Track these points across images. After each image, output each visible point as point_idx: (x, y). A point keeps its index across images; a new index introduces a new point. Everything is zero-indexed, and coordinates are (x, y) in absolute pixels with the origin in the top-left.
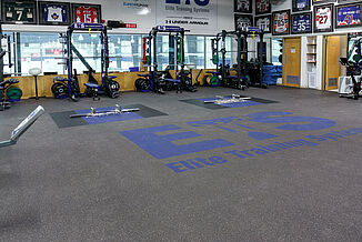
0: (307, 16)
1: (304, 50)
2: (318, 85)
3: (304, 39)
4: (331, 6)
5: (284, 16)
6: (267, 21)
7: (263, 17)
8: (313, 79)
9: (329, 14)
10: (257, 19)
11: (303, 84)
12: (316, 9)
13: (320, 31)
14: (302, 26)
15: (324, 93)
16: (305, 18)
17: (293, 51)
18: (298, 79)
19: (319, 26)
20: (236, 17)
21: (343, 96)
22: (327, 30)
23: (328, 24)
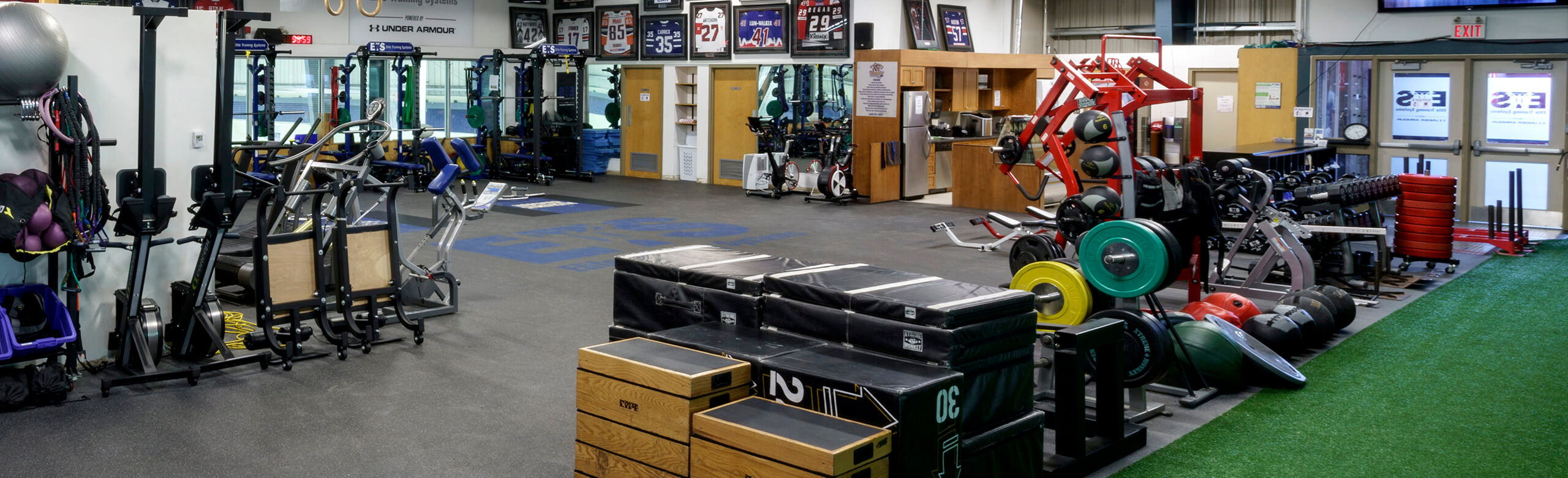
0: (678, 23)
1: (671, 98)
2: (700, 173)
3: (670, 72)
4: (726, 6)
5: (624, 18)
6: (583, 26)
7: (574, 17)
8: (689, 160)
9: (722, 22)
10: (558, 18)
11: (669, 170)
12: (696, 7)
13: (702, 57)
14: (665, 42)
15: (712, 189)
16: (672, 28)
17: (645, 97)
18: (654, 160)
19: (702, 47)
20: (514, 14)
21: (756, 194)
22: (718, 56)
23: (719, 44)
